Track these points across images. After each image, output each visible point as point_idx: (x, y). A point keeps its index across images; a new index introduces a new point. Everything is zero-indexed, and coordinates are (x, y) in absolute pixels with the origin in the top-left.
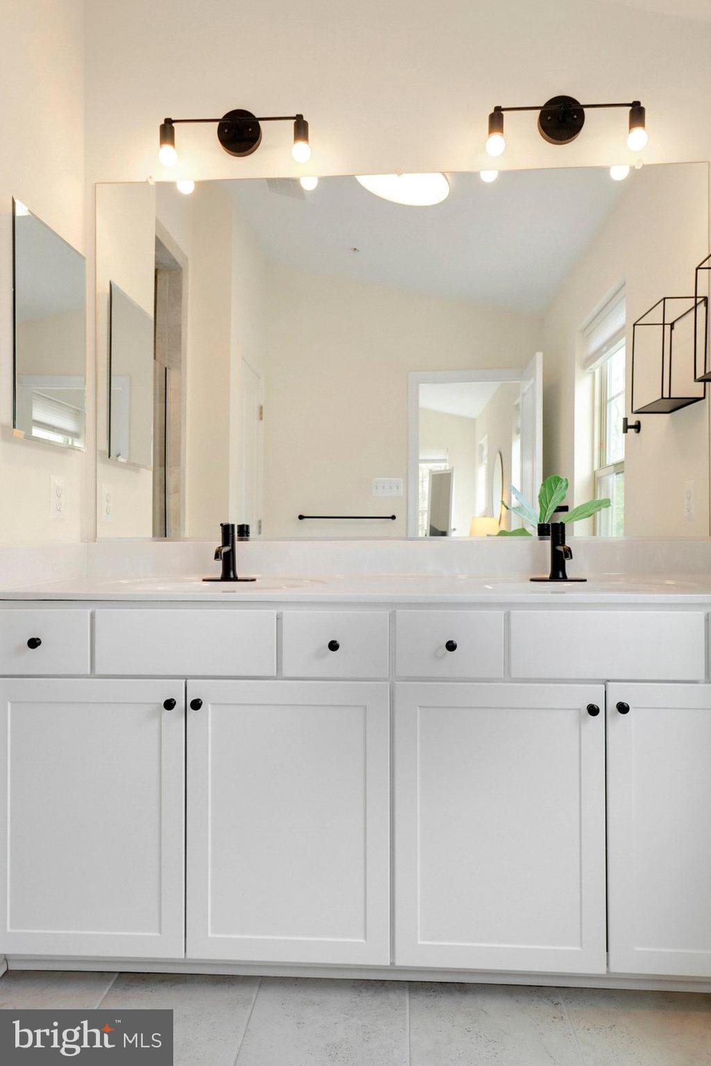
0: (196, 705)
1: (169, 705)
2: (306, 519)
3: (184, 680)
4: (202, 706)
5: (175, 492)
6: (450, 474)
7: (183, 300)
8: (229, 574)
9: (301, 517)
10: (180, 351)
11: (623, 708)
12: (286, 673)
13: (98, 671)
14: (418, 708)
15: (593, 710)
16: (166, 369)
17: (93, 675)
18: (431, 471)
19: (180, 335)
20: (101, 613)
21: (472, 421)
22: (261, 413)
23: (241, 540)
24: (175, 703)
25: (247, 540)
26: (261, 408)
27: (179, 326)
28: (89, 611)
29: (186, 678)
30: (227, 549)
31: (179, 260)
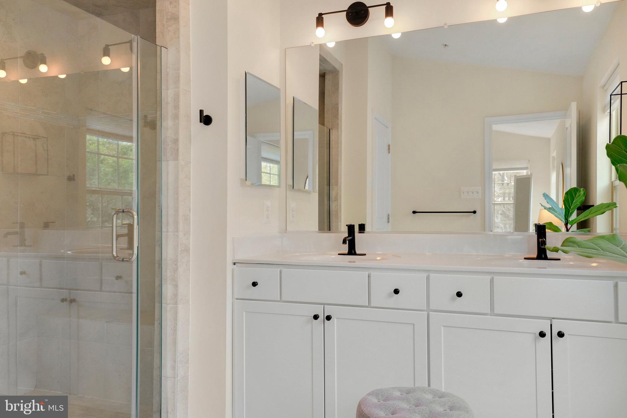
0: (329, 318)
1: (316, 317)
2: (417, 213)
3: (323, 306)
4: (331, 319)
5: (335, 200)
6: (530, 178)
7: (340, 88)
8: (352, 251)
9: (414, 212)
10: (338, 119)
11: (561, 335)
12: (372, 305)
13: (283, 299)
14: (442, 327)
15: (542, 335)
16: (330, 129)
17: (281, 301)
18: (515, 176)
19: (338, 110)
20: (285, 270)
21: (549, 140)
22: (389, 149)
23: (360, 233)
24: (319, 316)
25: (363, 233)
26: (389, 146)
27: (338, 104)
28: (279, 270)
29: (324, 304)
30: (350, 238)
31: (337, 67)
